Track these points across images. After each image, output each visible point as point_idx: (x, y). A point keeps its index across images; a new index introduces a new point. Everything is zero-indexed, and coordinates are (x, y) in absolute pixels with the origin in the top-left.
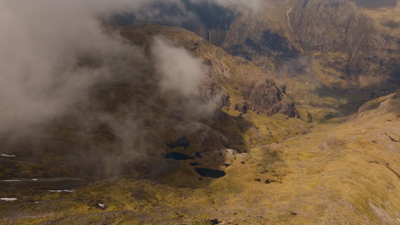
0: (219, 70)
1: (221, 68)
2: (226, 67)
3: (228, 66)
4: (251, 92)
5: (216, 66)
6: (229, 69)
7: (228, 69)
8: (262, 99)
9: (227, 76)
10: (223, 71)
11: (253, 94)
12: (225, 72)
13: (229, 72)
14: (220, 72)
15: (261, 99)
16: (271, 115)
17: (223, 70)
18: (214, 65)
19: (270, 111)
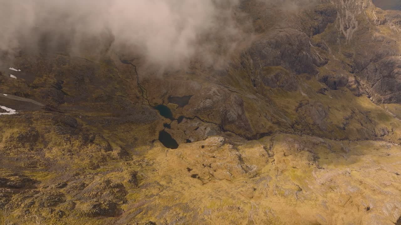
0: (341, 26)
1: (347, 24)
2: (354, 24)
3: (359, 24)
4: (367, 67)
5: (340, 20)
6: (355, 29)
7: (357, 27)
8: (380, 80)
9: (347, 37)
10: (346, 28)
11: (369, 69)
12: (348, 31)
13: (355, 32)
14: (342, 28)
15: (377, 80)
16: (384, 103)
17: (348, 27)
18: (339, 17)
19: (384, 98)
